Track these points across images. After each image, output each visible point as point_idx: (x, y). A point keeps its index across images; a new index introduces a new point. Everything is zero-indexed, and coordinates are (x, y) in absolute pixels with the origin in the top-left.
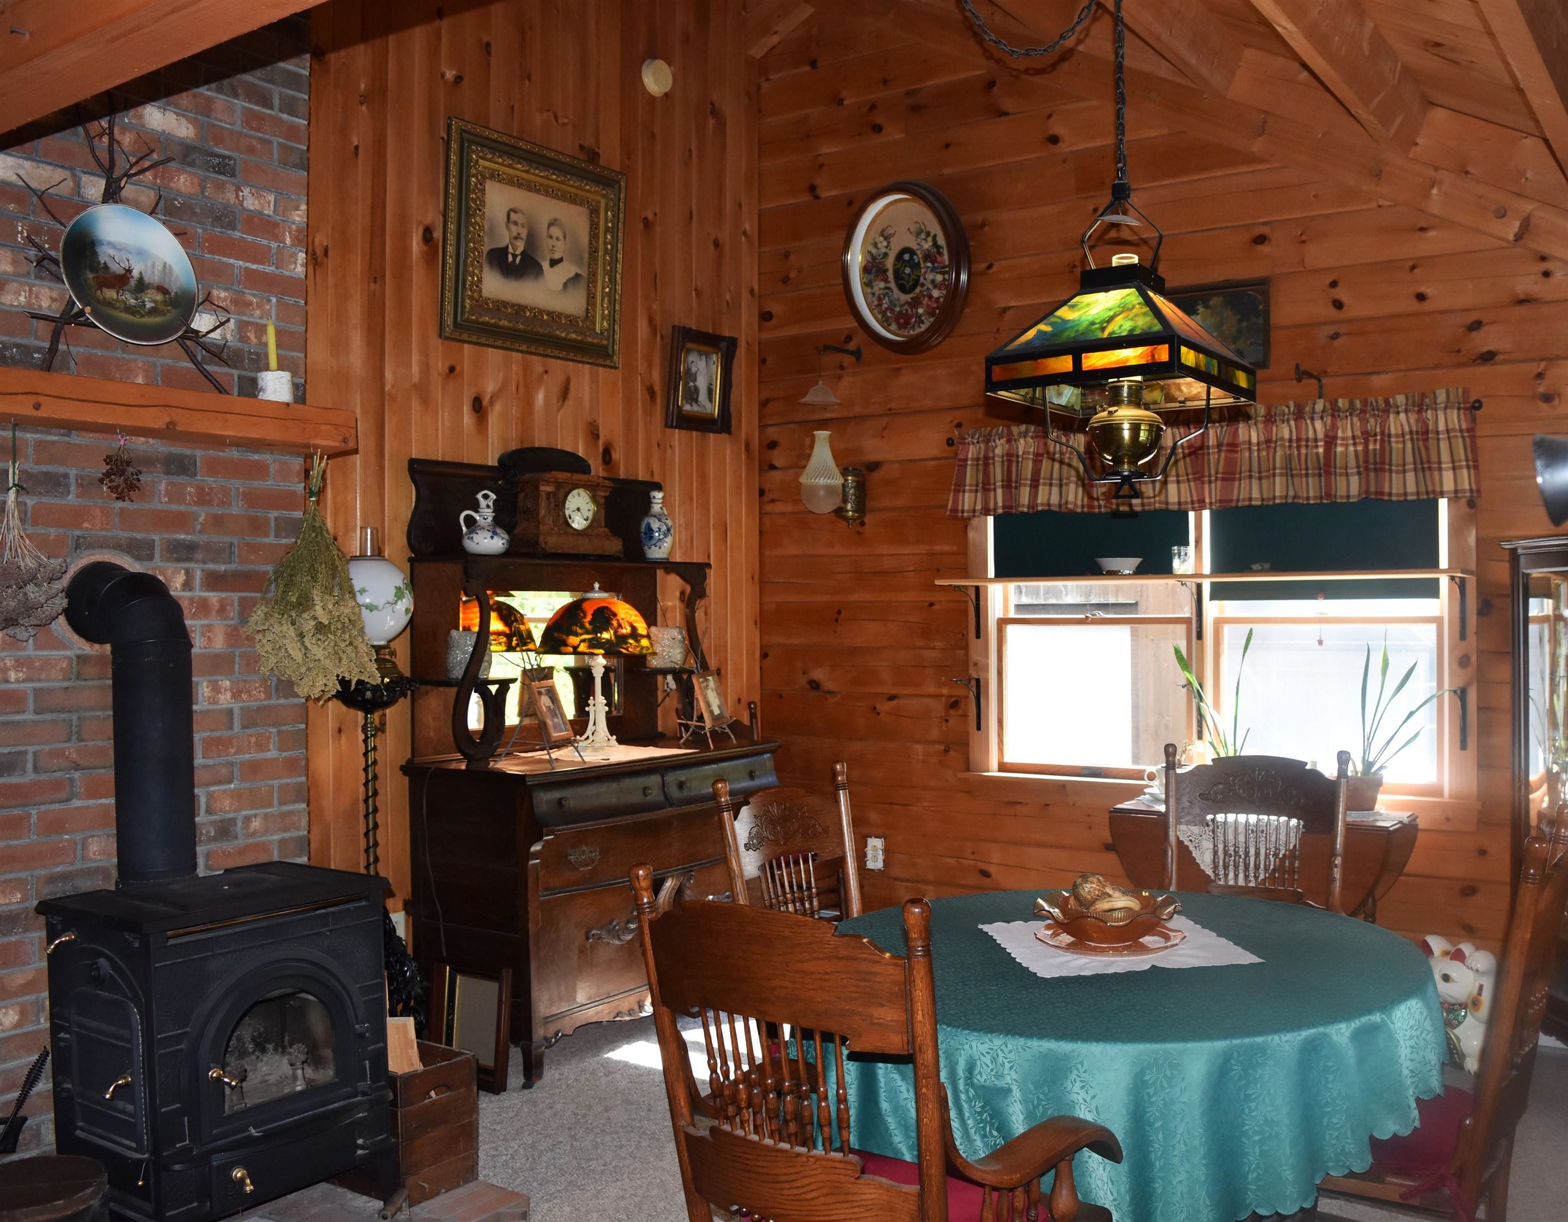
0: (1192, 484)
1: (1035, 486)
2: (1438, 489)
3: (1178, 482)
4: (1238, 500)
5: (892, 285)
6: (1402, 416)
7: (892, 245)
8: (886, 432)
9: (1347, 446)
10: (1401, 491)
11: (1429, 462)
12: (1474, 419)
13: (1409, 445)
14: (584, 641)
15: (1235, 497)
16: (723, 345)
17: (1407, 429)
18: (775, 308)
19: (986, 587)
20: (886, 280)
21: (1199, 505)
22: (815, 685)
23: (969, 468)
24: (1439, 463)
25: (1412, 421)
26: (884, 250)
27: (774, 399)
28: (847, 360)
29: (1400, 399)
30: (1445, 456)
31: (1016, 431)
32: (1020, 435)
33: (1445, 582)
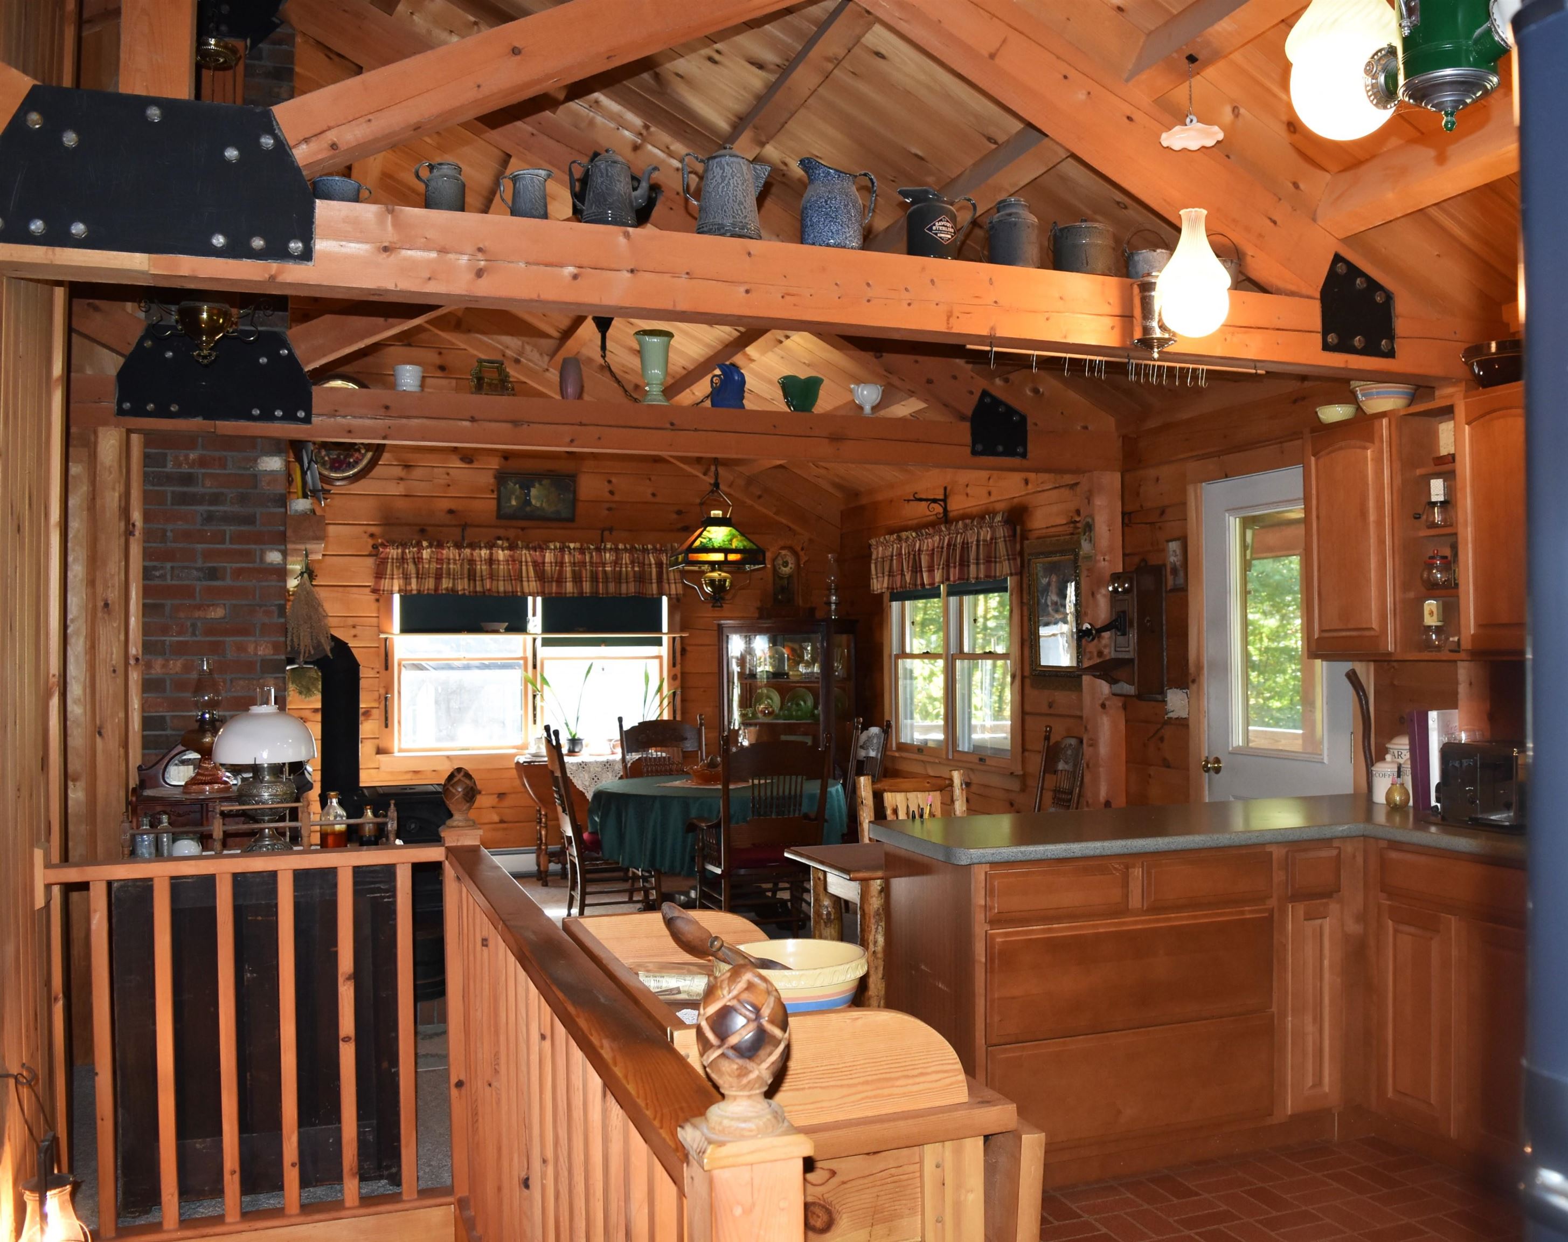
0: (535, 582)
2: (663, 592)
4: (561, 594)
10: (649, 592)
11: (662, 579)
13: (654, 570)
15: (559, 591)
17: (653, 562)
19: (393, 639)
21: (534, 595)
24: (668, 580)
25: (656, 558)
31: (425, 544)
32: (427, 547)
33: (665, 639)
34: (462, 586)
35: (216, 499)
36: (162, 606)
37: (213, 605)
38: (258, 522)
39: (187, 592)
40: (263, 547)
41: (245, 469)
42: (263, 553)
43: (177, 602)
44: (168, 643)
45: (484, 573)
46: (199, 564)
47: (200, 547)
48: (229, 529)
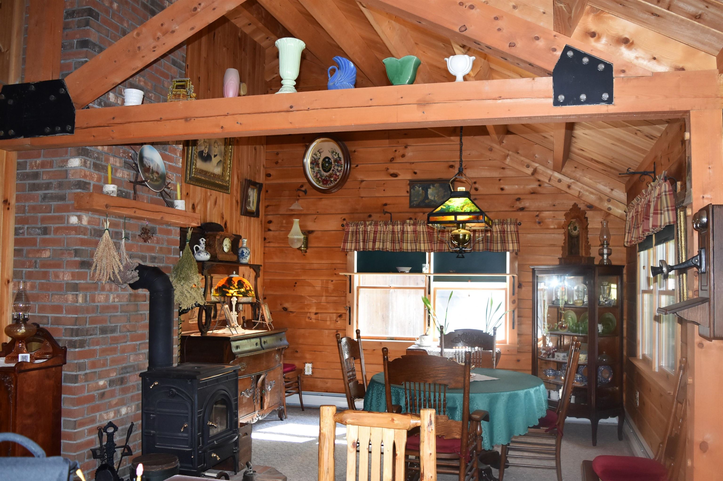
0: (429, 244)
1: (374, 242)
2: (508, 249)
3: (424, 243)
4: (444, 250)
5: (321, 169)
6: (497, 226)
7: (321, 155)
8: (316, 220)
9: (479, 234)
10: (496, 249)
11: (505, 240)
12: (517, 228)
13: (499, 235)
14: (235, 292)
15: (443, 249)
16: (258, 186)
17: (498, 230)
18: (272, 172)
19: (354, 276)
20: (319, 167)
21: (430, 251)
22: (285, 309)
23: (350, 235)
24: (508, 241)
25: (500, 228)
26: (319, 157)
27: (270, 206)
28: (301, 194)
29: (496, 221)
30: (510, 239)
31: (368, 223)
32: (369, 225)
33: (508, 277)
34: (389, 246)
35: (48, 186)
36: (22, 250)
37: (44, 250)
38: (67, 199)
39: (33, 242)
40: (68, 214)
41: (62, 167)
42: (68, 217)
43: (29, 248)
44: (24, 272)
45: (400, 239)
46: (39, 225)
47: (40, 215)
48: (54, 204)
